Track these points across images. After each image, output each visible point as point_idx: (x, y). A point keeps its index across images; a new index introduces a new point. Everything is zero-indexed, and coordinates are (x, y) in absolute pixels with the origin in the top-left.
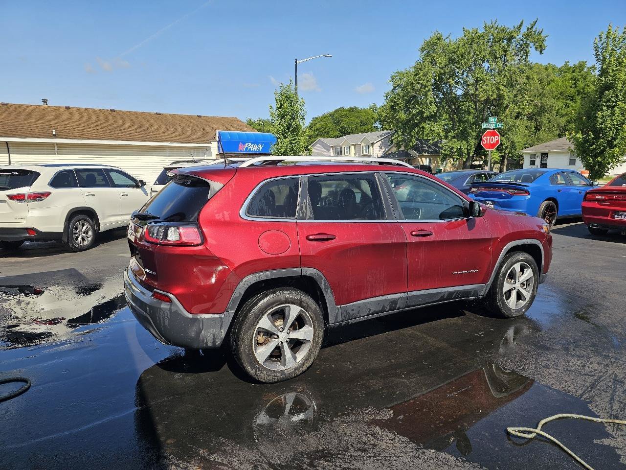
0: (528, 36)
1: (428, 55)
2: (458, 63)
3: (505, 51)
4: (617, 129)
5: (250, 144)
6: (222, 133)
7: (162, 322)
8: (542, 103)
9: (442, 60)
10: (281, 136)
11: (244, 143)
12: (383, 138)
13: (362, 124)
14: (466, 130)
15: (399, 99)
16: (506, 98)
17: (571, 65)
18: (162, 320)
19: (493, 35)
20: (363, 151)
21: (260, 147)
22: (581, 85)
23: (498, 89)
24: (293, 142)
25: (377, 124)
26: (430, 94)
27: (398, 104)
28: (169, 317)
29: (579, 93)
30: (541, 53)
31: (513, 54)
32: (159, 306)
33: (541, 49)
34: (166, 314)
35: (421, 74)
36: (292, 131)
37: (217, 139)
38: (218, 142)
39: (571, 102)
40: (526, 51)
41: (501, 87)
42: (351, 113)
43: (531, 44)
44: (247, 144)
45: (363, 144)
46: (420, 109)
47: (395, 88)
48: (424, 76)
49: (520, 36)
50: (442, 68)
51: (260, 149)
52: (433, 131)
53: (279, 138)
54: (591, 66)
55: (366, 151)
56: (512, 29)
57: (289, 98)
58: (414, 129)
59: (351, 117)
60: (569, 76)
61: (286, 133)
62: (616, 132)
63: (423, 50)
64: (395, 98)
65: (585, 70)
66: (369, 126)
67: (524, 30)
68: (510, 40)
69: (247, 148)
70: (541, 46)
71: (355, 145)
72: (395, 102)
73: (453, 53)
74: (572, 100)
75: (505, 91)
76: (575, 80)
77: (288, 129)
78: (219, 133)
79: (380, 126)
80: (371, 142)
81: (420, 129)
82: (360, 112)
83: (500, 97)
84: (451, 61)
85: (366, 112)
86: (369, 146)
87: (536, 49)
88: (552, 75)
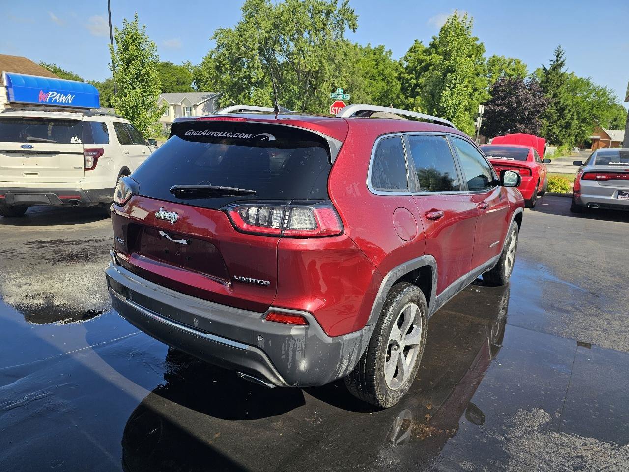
0: (343, 12)
1: (251, 16)
2: (283, 29)
3: (325, 25)
4: (455, 109)
5: (55, 94)
6: (12, 76)
7: (290, 356)
8: (352, 80)
9: (267, 24)
10: (129, 85)
11: (47, 92)
12: (206, 100)
13: (178, 82)
14: (292, 100)
15: (224, 59)
16: (327, 71)
17: (373, 47)
18: (291, 353)
19: (313, 6)
20: (184, 112)
21: (70, 99)
22: (381, 67)
23: (321, 63)
24: (144, 94)
25: (193, 85)
26: (257, 57)
27: (224, 65)
28: (303, 348)
29: (380, 74)
30: (354, 31)
31: (331, 28)
32: (289, 334)
33: (354, 27)
34: (299, 344)
35: (247, 35)
36: (142, 81)
37: (6, 84)
38: (7, 87)
39: (373, 82)
40: (341, 26)
41: (323, 60)
42: (165, 69)
43: (346, 22)
44: (51, 93)
45: (183, 105)
46: (248, 73)
47: (219, 46)
48: (250, 37)
49: (336, 12)
50: (268, 32)
51: (70, 102)
52: (261, 97)
53: (126, 88)
54: (388, 51)
55: (188, 113)
56: (330, 4)
57: (136, 39)
58: (240, 94)
59: (165, 74)
60: (372, 57)
61: (134, 82)
62: (455, 111)
63: (245, 9)
64: (220, 57)
65: (384, 53)
66: (187, 87)
67: (339, 6)
68: (328, 13)
69: (51, 99)
70: (354, 25)
71: (174, 106)
72: (221, 62)
73: (277, 18)
74: (374, 80)
75: (326, 64)
76: (376, 61)
77: (137, 78)
78: (8, 77)
79: (196, 87)
80: (193, 104)
81: (245, 95)
82: (175, 68)
83: (322, 69)
84: (276, 26)
85: (182, 69)
86: (191, 108)
87: (350, 26)
88: (359, 55)
